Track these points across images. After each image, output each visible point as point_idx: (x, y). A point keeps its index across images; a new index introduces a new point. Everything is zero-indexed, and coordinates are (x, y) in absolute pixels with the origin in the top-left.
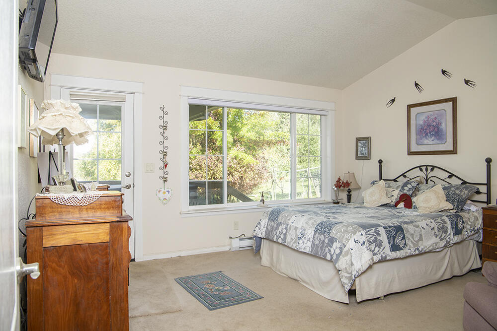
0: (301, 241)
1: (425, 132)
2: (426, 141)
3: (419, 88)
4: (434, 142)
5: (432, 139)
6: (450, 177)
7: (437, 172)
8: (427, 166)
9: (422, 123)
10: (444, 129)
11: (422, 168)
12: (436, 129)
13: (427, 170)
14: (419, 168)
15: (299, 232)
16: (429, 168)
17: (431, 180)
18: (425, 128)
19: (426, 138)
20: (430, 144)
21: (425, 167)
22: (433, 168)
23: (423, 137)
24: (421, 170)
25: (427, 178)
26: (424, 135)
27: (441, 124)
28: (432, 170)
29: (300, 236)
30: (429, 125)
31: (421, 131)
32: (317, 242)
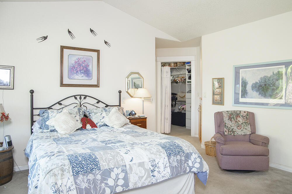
0: (156, 173)
1: (76, 70)
2: (76, 77)
3: (71, 35)
4: (83, 78)
5: (82, 76)
6: (98, 103)
7: (88, 100)
8: (80, 95)
9: (73, 62)
10: (91, 70)
11: (76, 96)
12: (85, 69)
13: (80, 98)
14: (74, 97)
15: (149, 166)
16: (83, 97)
17: (84, 106)
18: (76, 67)
19: (77, 75)
20: (80, 79)
21: (79, 96)
22: (86, 97)
23: (75, 73)
24: (76, 98)
25: (80, 104)
26: (75, 72)
27: (88, 66)
28: (85, 98)
29: (152, 168)
30: (79, 65)
31: (72, 69)
32: (175, 164)
